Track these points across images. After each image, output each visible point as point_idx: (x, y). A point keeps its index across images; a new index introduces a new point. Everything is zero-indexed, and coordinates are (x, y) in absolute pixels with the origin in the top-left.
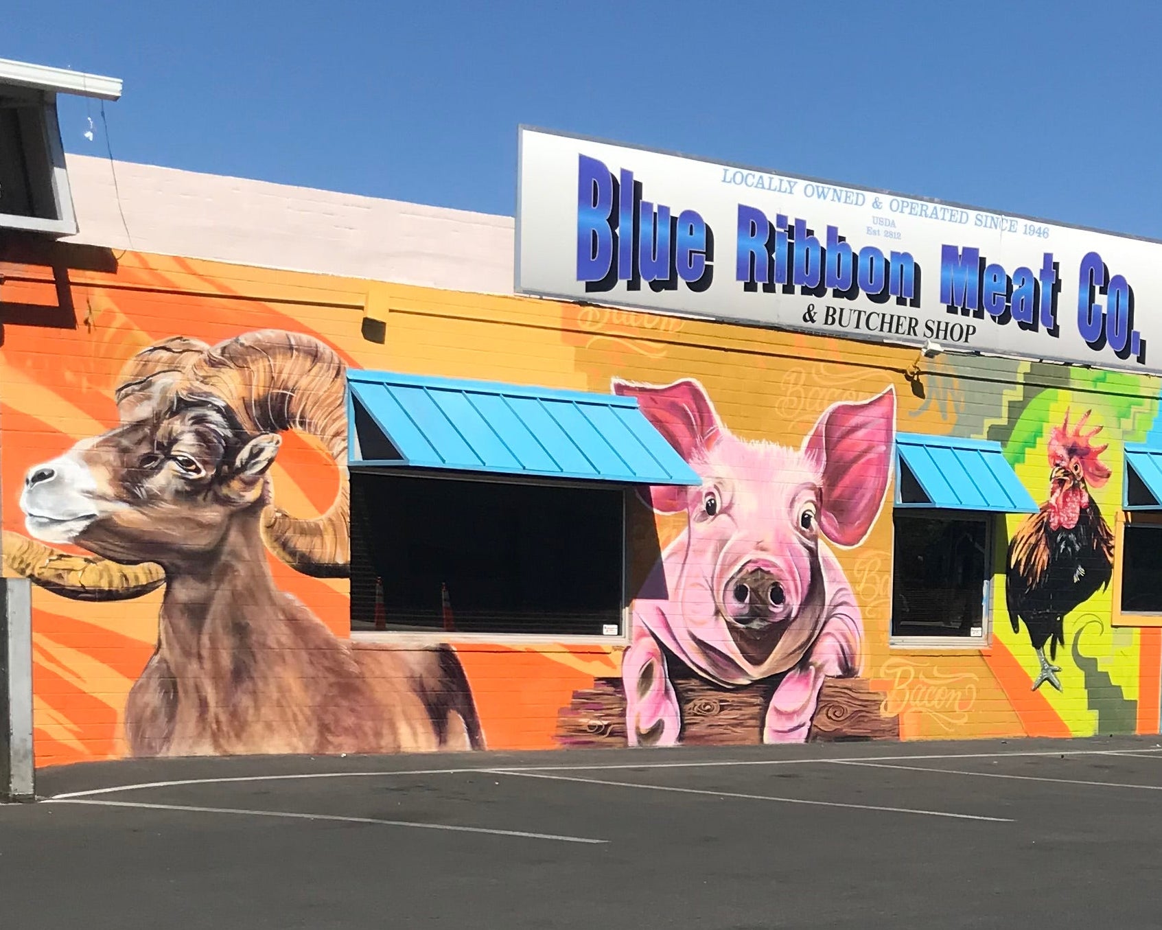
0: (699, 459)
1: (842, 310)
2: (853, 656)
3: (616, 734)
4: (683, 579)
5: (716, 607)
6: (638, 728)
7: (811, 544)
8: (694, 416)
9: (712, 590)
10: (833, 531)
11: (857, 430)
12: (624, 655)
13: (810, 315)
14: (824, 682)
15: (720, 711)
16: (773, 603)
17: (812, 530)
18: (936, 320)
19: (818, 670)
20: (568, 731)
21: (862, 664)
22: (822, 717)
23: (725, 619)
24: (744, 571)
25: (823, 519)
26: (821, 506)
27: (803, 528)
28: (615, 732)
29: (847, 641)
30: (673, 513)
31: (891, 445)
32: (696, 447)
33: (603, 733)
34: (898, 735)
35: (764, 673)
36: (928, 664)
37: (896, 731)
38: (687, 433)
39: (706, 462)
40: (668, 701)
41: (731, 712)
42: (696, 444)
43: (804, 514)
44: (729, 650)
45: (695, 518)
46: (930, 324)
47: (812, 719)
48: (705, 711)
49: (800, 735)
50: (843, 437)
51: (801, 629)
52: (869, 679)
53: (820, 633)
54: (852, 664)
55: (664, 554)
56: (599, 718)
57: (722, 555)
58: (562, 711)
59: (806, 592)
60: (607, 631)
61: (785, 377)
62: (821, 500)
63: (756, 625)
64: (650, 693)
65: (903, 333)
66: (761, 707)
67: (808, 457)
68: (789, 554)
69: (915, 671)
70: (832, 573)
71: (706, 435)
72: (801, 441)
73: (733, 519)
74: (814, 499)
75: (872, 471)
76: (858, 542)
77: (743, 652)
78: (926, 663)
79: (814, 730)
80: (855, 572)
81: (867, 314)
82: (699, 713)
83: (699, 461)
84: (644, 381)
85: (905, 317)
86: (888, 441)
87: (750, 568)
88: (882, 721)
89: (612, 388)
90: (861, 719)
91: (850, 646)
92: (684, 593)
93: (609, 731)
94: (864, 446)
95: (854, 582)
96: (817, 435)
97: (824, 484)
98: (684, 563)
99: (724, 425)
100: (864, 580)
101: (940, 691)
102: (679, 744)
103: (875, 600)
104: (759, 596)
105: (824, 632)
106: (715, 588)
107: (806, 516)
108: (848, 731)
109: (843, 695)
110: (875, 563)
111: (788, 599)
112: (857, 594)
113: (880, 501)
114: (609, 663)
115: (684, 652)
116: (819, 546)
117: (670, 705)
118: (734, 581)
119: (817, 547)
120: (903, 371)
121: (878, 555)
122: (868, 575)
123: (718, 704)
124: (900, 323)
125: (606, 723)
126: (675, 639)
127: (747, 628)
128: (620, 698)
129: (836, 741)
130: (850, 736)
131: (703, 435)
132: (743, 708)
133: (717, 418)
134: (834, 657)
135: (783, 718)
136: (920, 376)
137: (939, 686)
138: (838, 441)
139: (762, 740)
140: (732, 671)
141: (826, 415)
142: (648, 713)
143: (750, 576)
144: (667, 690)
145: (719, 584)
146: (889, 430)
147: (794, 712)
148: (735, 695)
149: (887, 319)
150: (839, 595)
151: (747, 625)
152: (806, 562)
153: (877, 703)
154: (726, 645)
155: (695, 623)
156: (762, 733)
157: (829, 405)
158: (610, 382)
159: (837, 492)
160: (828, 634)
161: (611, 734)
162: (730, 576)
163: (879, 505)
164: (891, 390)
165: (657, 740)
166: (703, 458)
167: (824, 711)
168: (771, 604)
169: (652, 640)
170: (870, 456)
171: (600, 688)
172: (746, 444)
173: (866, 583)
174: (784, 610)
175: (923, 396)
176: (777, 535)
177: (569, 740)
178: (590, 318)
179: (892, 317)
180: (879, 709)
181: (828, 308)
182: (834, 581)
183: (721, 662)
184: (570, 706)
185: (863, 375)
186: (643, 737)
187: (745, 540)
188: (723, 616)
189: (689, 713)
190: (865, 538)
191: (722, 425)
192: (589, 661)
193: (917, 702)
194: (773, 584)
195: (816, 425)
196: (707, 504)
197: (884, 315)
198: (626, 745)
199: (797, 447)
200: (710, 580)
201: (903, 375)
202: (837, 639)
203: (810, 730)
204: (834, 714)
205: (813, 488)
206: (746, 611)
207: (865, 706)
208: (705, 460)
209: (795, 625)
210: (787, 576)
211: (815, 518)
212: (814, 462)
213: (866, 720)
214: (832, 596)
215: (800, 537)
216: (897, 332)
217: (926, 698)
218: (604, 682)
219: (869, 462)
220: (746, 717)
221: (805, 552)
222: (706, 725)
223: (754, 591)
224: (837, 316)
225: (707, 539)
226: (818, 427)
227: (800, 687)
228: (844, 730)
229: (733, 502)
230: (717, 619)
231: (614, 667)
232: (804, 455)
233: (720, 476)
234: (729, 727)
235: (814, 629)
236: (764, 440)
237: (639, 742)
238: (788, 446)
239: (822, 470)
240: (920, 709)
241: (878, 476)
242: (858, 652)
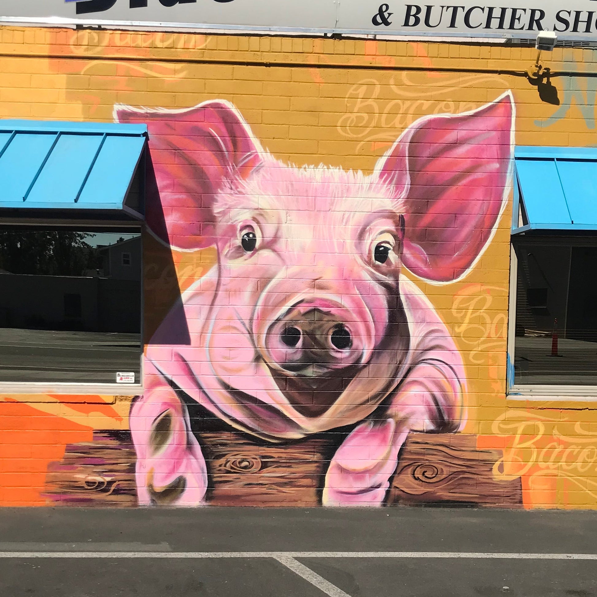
0: (231, 189)
1: (429, 8)
2: (450, 409)
3: (122, 492)
4: (212, 322)
5: (256, 352)
6: (151, 486)
7: (390, 280)
8: (224, 141)
9: (250, 333)
10: (421, 265)
11: (455, 147)
12: (132, 406)
13: (382, 17)
14: (408, 438)
15: (262, 468)
16: (335, 348)
17: (390, 264)
18: (573, 9)
19: (400, 423)
20: (61, 487)
21: (466, 416)
22: (406, 478)
23: (268, 365)
24: (295, 313)
25: (406, 251)
26: (403, 237)
27: (378, 263)
28: (121, 490)
29: (442, 389)
30: (196, 249)
31: (508, 162)
32: (227, 175)
33: (105, 491)
34: (521, 502)
35: (321, 427)
36: (566, 419)
37: (518, 497)
38: (216, 161)
39: (240, 193)
40: (191, 457)
41: (275, 469)
42: (227, 172)
43: (378, 247)
44: (273, 399)
45: (226, 255)
46: (563, 15)
47: (391, 480)
48: (241, 468)
49: (375, 498)
50: (435, 156)
51: (376, 376)
52: (475, 435)
53: (402, 381)
54: (449, 417)
55: (185, 296)
56: (100, 473)
57: (264, 294)
58: (52, 466)
59: (382, 333)
60: (121, 379)
61: (351, 91)
62: (403, 230)
63: (311, 372)
64: (166, 448)
65: (522, 29)
66: (317, 464)
67: (385, 181)
68: (358, 292)
69: (546, 426)
70: (419, 313)
71: (239, 163)
72: (373, 164)
73: (279, 255)
74: (392, 228)
75: (479, 194)
76: (458, 276)
77: (293, 401)
78: (563, 417)
79: (394, 492)
80: (454, 311)
81: (466, 10)
82: (232, 470)
83: (232, 192)
84: (157, 106)
85: (525, 10)
86: (503, 158)
87: (302, 309)
88: (496, 485)
89: (115, 116)
90: (464, 481)
91: (445, 397)
92: (212, 338)
93: (112, 488)
94: (467, 164)
95: (452, 323)
96: (397, 155)
97: (407, 212)
98: (212, 304)
99: (265, 149)
100: (467, 320)
101: (586, 451)
102: (204, 503)
103: (484, 342)
104: (315, 339)
105: (409, 379)
106: (254, 331)
107: (382, 249)
108: (446, 495)
109: (436, 453)
110: (484, 300)
111: (356, 342)
112: (457, 336)
113: (491, 228)
114: (114, 415)
115: (212, 402)
116: (400, 282)
117: (193, 460)
118: (281, 323)
119: (398, 284)
120: (525, 74)
121: (488, 291)
122: (471, 314)
123: (259, 460)
124: (517, 17)
125: (108, 479)
126: (200, 388)
127: (299, 376)
128: (127, 452)
129: (426, 506)
130: (448, 501)
131: (236, 163)
132: (293, 466)
133: (255, 142)
134: (422, 408)
135: (351, 478)
136: (551, 79)
137: (584, 446)
138: (428, 162)
139: (320, 501)
140: (278, 423)
141: (408, 132)
142: (165, 469)
143: (303, 318)
144: (189, 444)
145: (260, 326)
146: (504, 144)
147: (366, 471)
148: (283, 450)
149: (497, 13)
150: (429, 338)
151: (299, 373)
152: (383, 300)
153: (489, 463)
154: (270, 395)
155: (225, 369)
156: (319, 494)
157: (414, 119)
158: (112, 109)
159: (426, 220)
160: (414, 382)
161: (116, 492)
162: (276, 318)
163: (489, 233)
164: (508, 97)
165: (177, 498)
166: (237, 188)
167: (410, 470)
168: (333, 349)
169: (169, 389)
170: (478, 175)
171: (100, 441)
172: (296, 170)
173: (469, 323)
174: (351, 355)
175: (556, 102)
176: (341, 271)
177: (64, 497)
178: (85, 42)
179: (504, 10)
180: (491, 470)
181: (409, 8)
182: (423, 321)
183: (264, 414)
184: (62, 460)
185: (466, 81)
186: (156, 495)
187: (295, 277)
188: (266, 362)
189: (219, 470)
190: (468, 271)
191: (262, 150)
192: (87, 412)
193: (550, 464)
194: (336, 326)
195: (395, 144)
196: (243, 240)
197: (491, 10)
198: (135, 503)
199: (368, 171)
200: (247, 322)
201: (525, 79)
202: (427, 388)
203: (388, 492)
204: (423, 474)
205: (391, 215)
206: (298, 356)
207: (467, 466)
208: (240, 189)
209: (364, 373)
210: (355, 317)
211: (394, 250)
212: (392, 187)
213: (471, 482)
214: (419, 339)
215: (372, 272)
216: (512, 27)
217: (564, 459)
218: (106, 435)
219: (475, 183)
220: (297, 475)
221: (380, 290)
222: (242, 483)
223: (310, 334)
224: (422, 16)
225: (246, 277)
226: (398, 146)
227: (375, 443)
228: (438, 494)
229: (279, 234)
230: (257, 367)
231: (120, 419)
232: (378, 179)
233: (260, 207)
234: (274, 487)
235: (395, 375)
236: (321, 165)
237: (153, 501)
238: (355, 170)
239: (404, 194)
240: (555, 472)
241: (488, 198)
242: (459, 403)
